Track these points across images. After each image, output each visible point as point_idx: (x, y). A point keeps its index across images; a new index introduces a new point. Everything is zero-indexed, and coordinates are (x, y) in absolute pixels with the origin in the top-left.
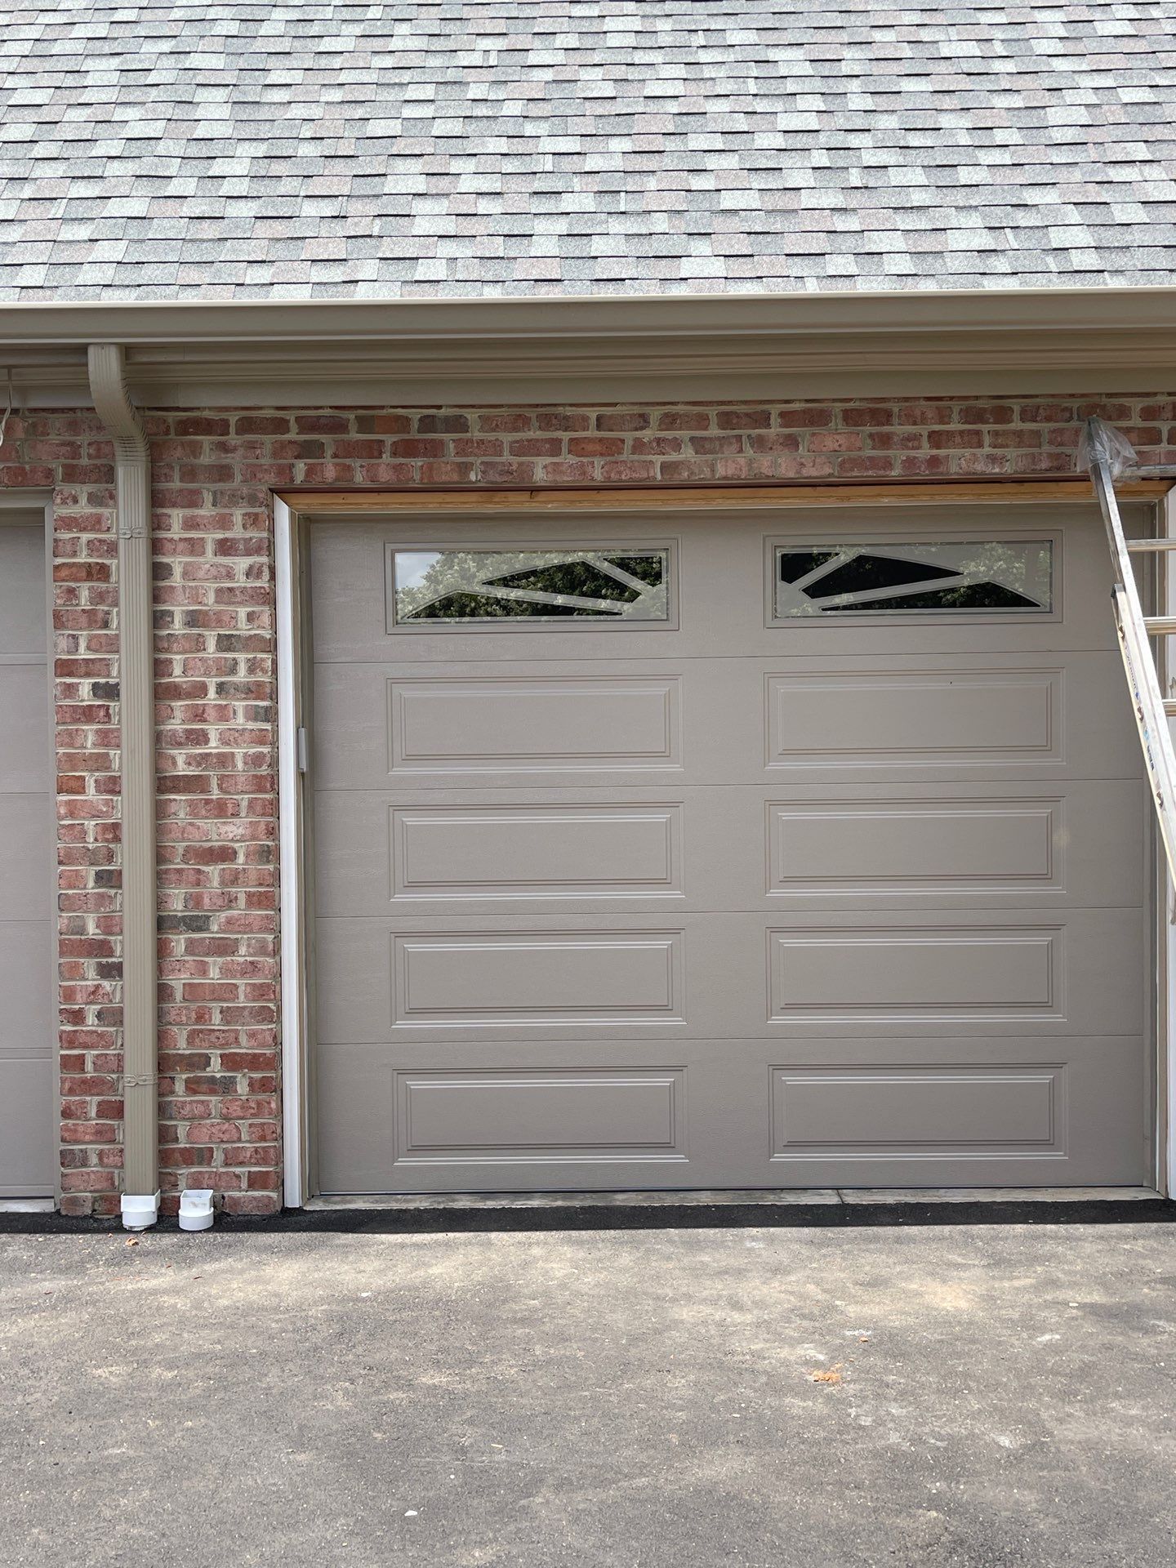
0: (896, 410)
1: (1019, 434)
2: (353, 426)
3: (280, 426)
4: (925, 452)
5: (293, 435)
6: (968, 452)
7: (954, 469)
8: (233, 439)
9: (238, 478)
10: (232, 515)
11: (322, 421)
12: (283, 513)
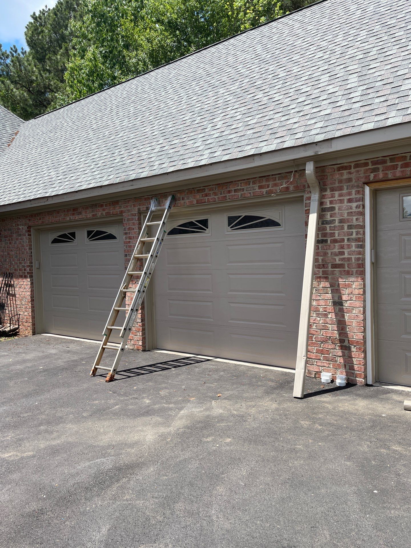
2: (388, 161)
3: (366, 164)
5: (370, 167)
8: (353, 170)
9: (354, 181)
10: (352, 191)
11: (379, 161)
12: (367, 189)
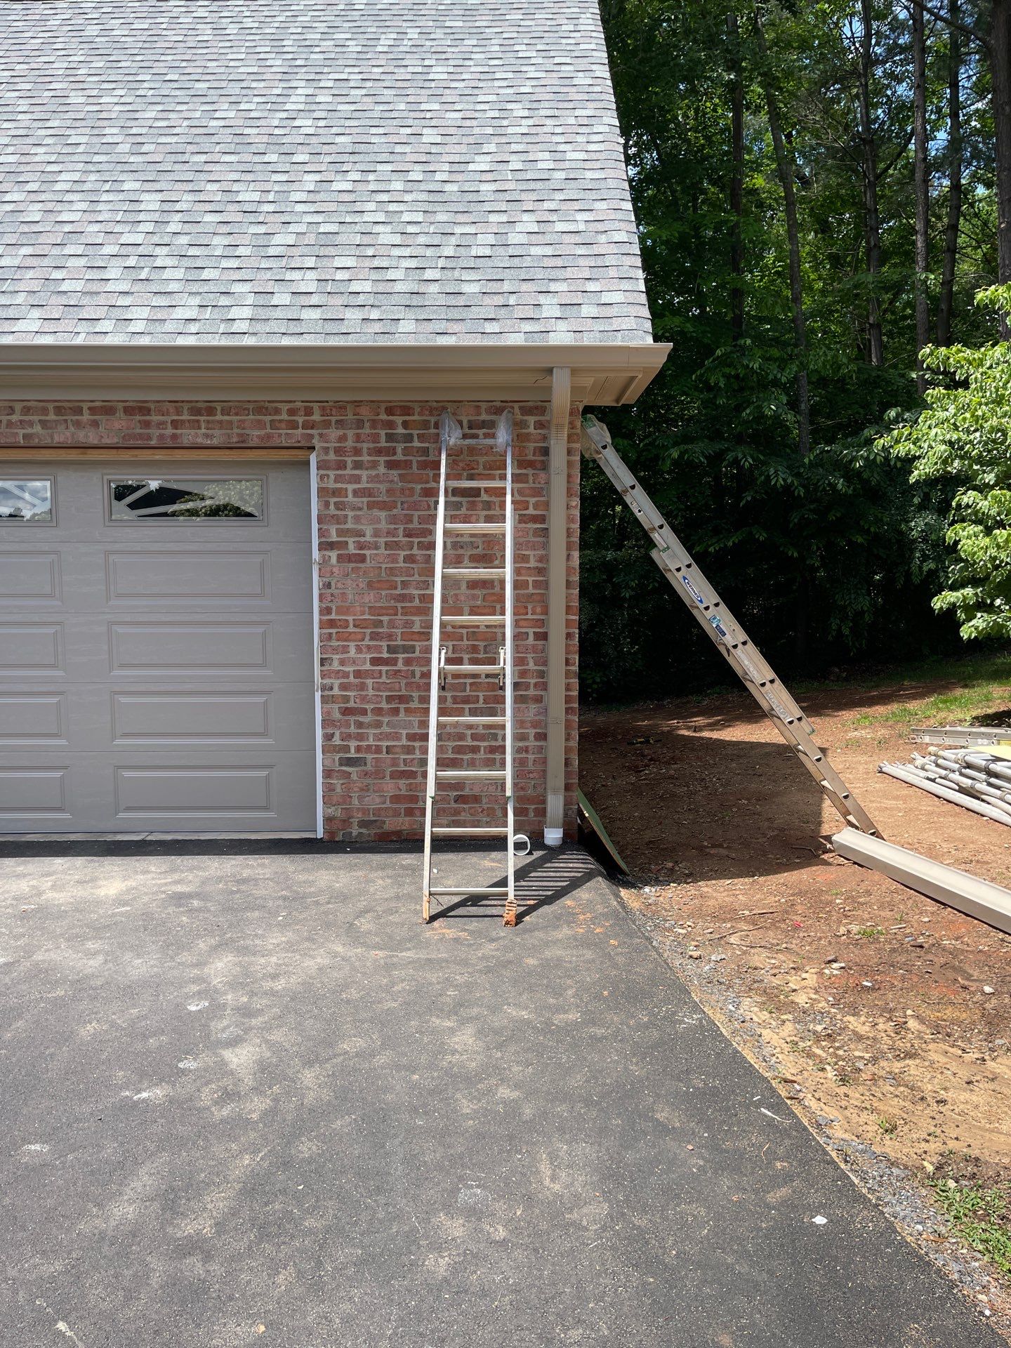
0: (153, 407)
1: (221, 422)
4: (169, 431)
6: (193, 432)
7: (186, 441)
